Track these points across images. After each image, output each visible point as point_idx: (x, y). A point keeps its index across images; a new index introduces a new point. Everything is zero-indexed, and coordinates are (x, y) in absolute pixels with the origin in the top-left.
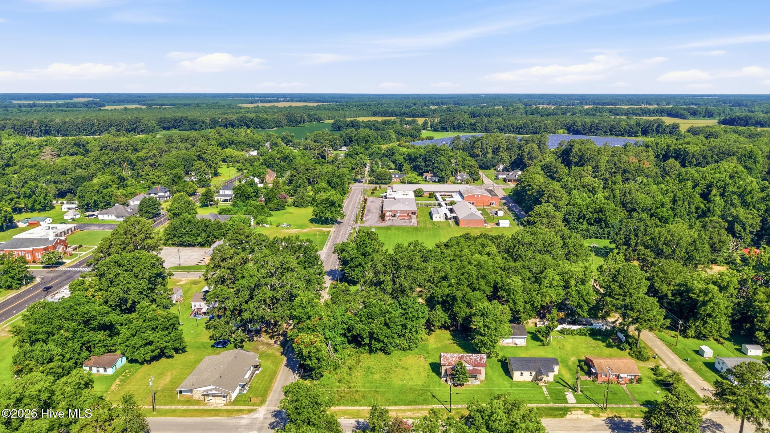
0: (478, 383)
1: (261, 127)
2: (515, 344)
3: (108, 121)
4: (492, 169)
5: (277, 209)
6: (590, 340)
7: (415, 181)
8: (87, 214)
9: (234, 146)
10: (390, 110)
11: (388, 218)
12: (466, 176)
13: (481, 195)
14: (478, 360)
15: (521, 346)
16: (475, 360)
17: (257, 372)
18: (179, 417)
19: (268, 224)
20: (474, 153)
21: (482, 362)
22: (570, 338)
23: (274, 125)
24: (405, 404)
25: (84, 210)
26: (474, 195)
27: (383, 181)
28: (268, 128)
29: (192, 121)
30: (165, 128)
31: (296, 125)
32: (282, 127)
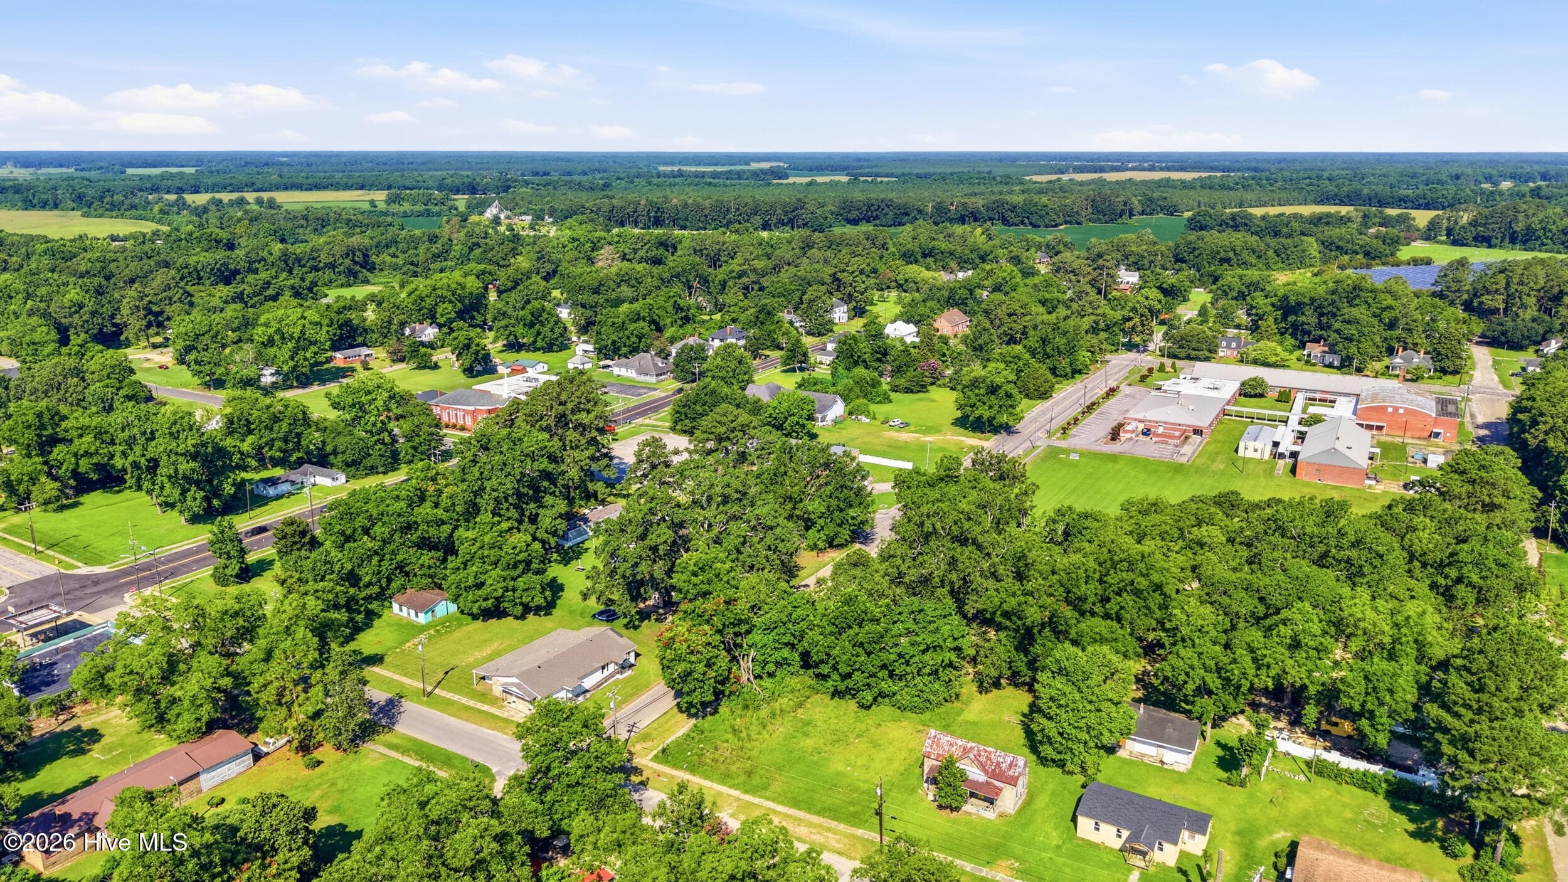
0: (990, 815)
1: (1031, 224)
2: (1162, 762)
3: (751, 205)
4: (1531, 349)
5: (908, 390)
6: (1379, 806)
7: (1272, 359)
8: (601, 363)
9: (930, 260)
10: (1366, 191)
11: (1128, 435)
12: (1419, 359)
13: (1406, 410)
14: (1003, 766)
15: (1173, 771)
16: (998, 764)
17: (618, 676)
18: (449, 714)
19: (867, 416)
20: (1481, 303)
21: (1011, 773)
22: (1324, 789)
23: (1062, 220)
24: (809, 810)
25: (602, 356)
26: (1386, 408)
27: (1193, 353)
28: (1047, 226)
29: (899, 207)
30: (850, 222)
31: (1112, 220)
32: (1079, 224)
